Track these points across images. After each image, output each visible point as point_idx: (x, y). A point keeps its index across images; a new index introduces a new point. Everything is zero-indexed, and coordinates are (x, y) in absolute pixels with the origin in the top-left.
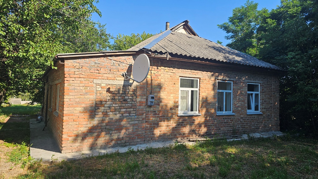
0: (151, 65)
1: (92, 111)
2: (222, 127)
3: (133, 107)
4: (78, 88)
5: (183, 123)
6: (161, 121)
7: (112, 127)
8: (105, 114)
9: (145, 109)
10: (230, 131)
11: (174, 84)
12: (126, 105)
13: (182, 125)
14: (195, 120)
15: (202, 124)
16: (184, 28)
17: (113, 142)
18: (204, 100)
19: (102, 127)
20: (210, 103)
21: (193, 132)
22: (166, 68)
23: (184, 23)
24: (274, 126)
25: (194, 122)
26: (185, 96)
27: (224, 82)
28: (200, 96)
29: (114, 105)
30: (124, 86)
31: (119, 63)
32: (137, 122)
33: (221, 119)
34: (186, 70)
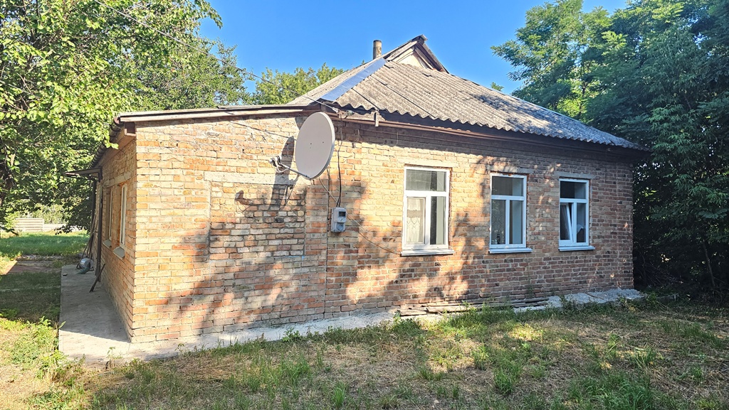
0: (337, 139)
1: (204, 246)
2: (501, 280)
3: (296, 236)
4: (169, 192)
5: (412, 270)
6: (362, 268)
7: (249, 282)
8: (234, 252)
9: (325, 241)
10: (521, 288)
11: (393, 182)
12: (282, 231)
13: (410, 276)
14: (438, 265)
15: (456, 273)
16: (415, 53)
17: (253, 317)
18: (461, 218)
19: (227, 283)
20: (475, 226)
21: (436, 292)
22: (373, 145)
23: (415, 42)
24: (621, 276)
25: (439, 269)
26: (418, 208)
27: (507, 176)
28: (453, 209)
29: (253, 232)
30: (276, 187)
31: (263, 133)
32: (306, 270)
33: (501, 261)
34: (420, 150)
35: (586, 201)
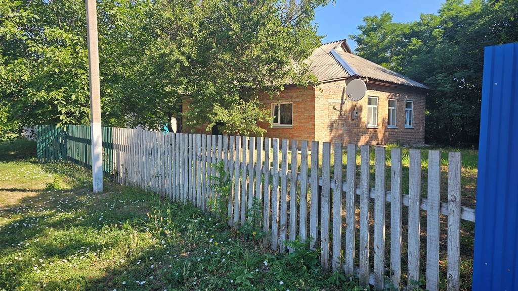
2: (390, 138)
3: (345, 120)
7: (336, 134)
8: (333, 125)
9: (350, 122)
10: (395, 141)
11: (365, 102)
12: (342, 118)
19: (331, 135)
20: (384, 119)
23: (343, 42)
24: (421, 139)
27: (392, 100)
28: (379, 112)
29: (336, 119)
30: (341, 104)
31: (339, 86)
32: (347, 132)
33: (390, 131)
34: (371, 90)
35: (412, 109)
